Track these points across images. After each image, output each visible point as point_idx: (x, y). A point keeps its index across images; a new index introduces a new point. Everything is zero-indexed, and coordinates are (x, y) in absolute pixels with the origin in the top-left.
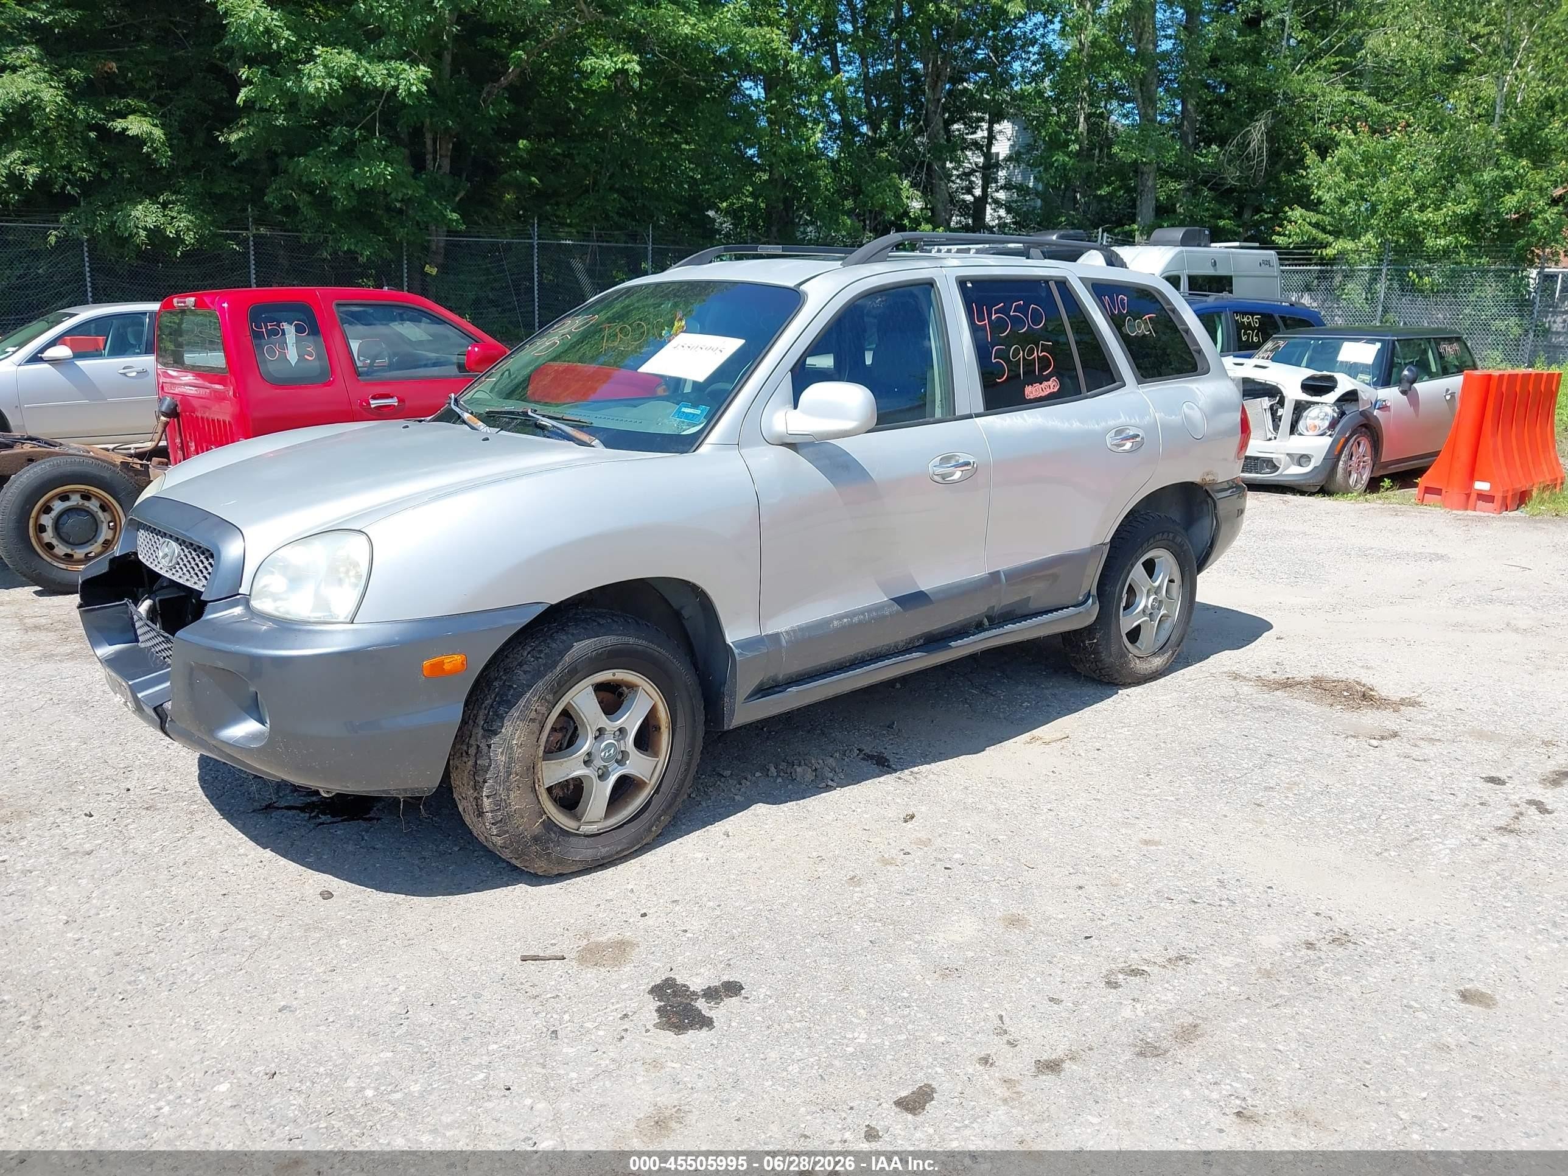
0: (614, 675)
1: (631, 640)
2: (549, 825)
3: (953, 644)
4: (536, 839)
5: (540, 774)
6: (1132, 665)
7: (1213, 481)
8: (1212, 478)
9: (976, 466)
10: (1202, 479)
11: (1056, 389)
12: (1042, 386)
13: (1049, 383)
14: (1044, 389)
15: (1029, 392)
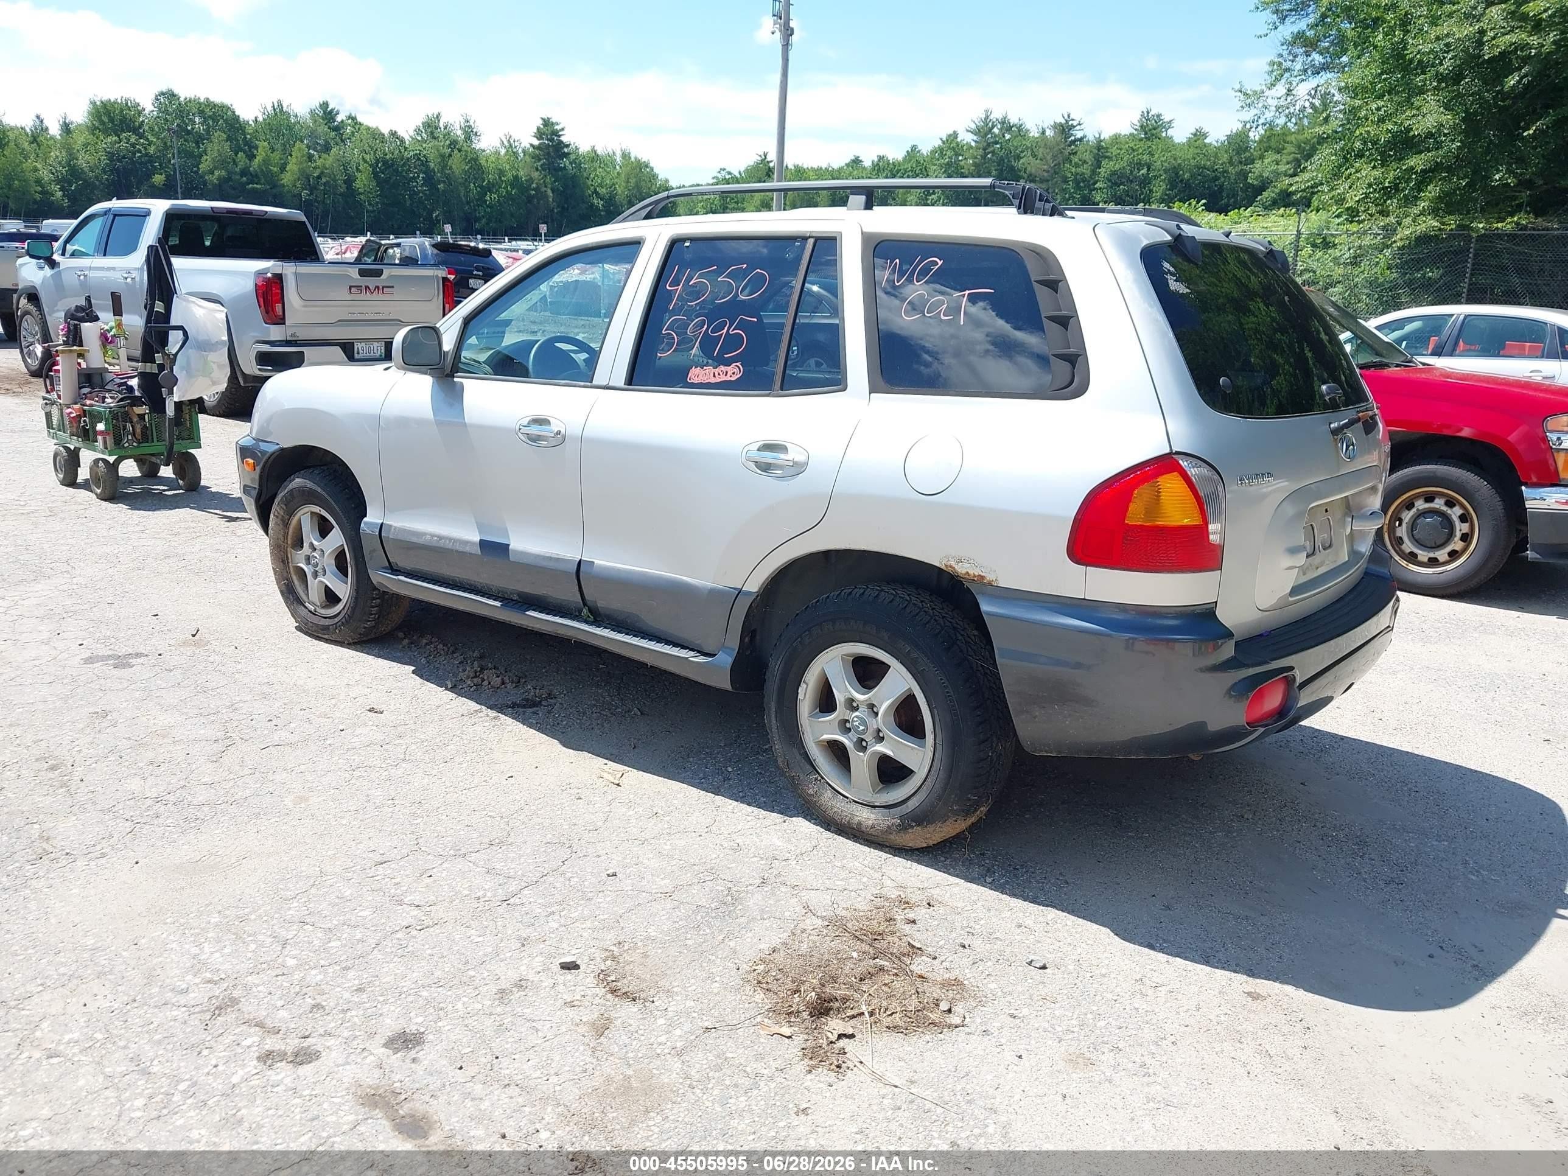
0: (321, 511)
3: (528, 612)
5: (289, 555)
6: (811, 792)
7: (983, 577)
8: (974, 571)
9: (564, 436)
10: (946, 566)
11: (734, 378)
12: (716, 371)
13: (728, 368)
14: (716, 374)
15: (697, 375)
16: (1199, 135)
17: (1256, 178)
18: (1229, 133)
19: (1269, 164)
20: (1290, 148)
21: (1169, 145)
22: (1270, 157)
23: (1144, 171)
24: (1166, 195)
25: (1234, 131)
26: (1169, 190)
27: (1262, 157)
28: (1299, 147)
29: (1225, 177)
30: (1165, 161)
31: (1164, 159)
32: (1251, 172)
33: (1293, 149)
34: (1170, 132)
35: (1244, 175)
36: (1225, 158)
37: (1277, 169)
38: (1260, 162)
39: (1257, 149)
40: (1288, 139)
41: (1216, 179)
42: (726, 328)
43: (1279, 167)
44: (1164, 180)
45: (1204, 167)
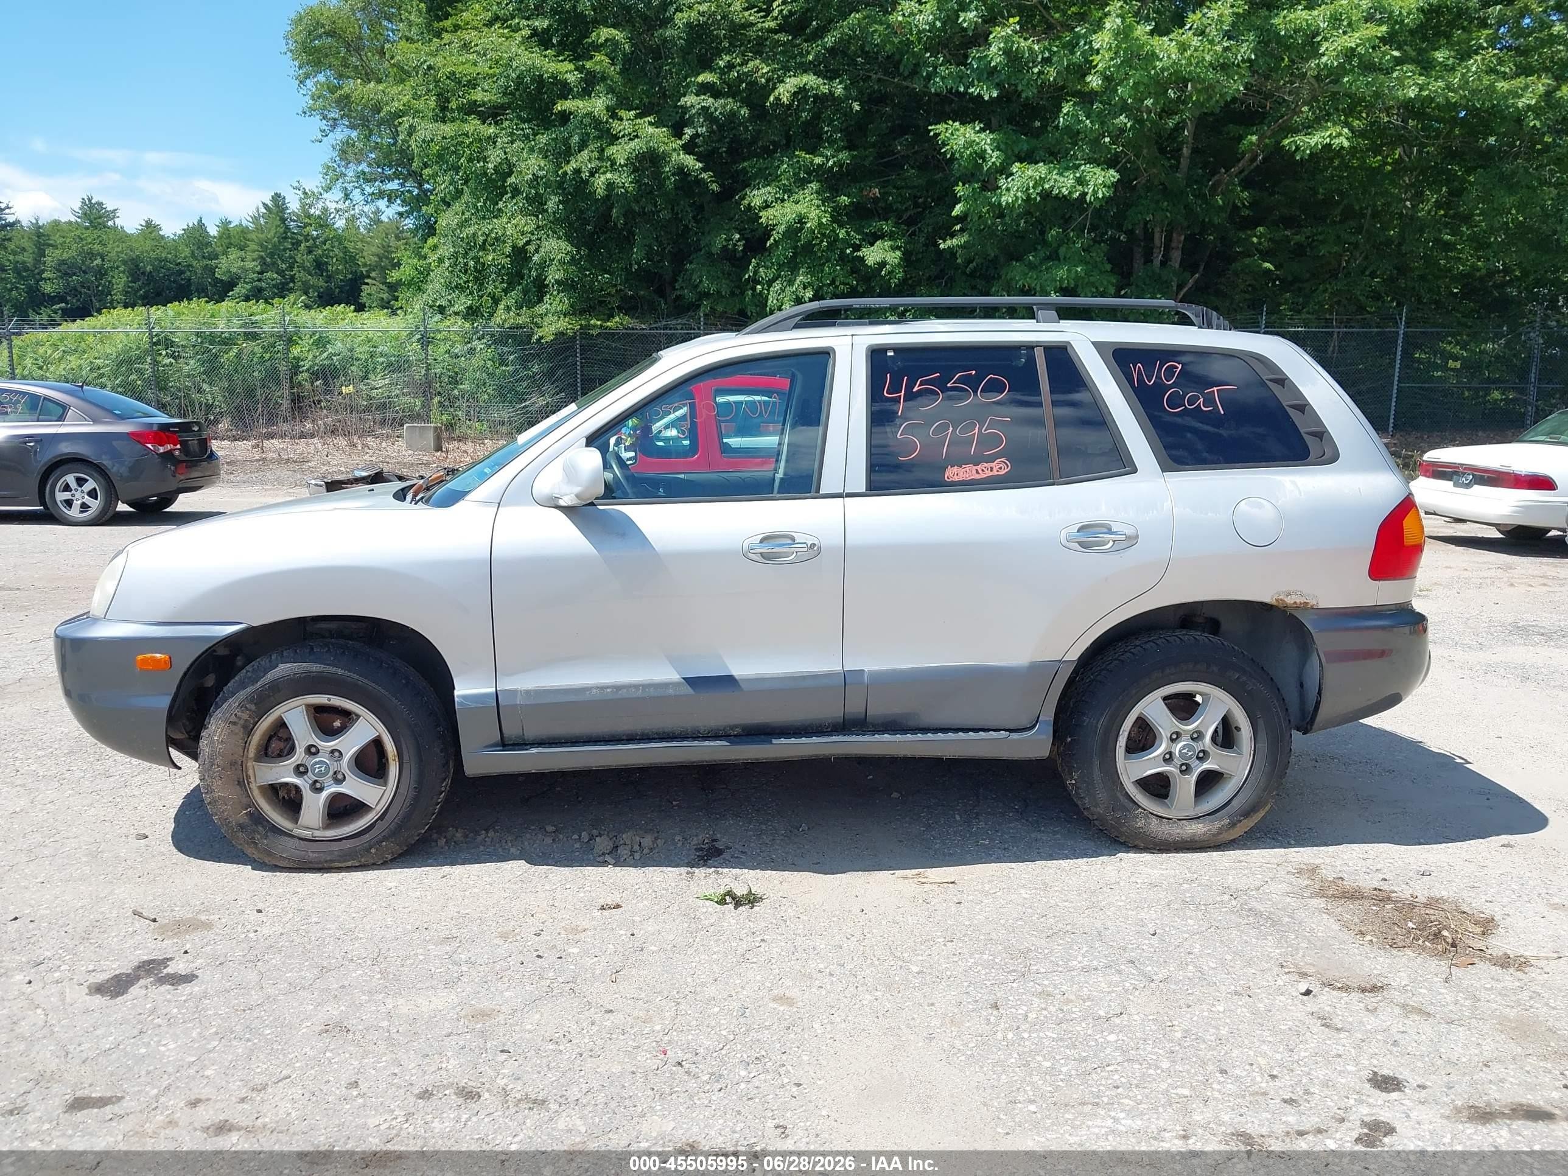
0: (329, 700)
1: (340, 671)
2: (257, 818)
3: (775, 741)
4: (242, 827)
5: (251, 772)
6: (1139, 824)
7: (1307, 603)
8: (1299, 600)
9: (820, 548)
10: (1277, 600)
11: (1002, 472)
12: (979, 468)
13: (992, 464)
14: (980, 471)
15: (953, 473)
16: (150, 227)
17: (224, 274)
18: (186, 227)
19: (234, 260)
20: (253, 246)
21: (122, 236)
22: (234, 254)
23: (98, 261)
24: (129, 287)
25: (191, 225)
26: (131, 282)
27: (225, 253)
28: (262, 245)
29: (190, 271)
30: (122, 252)
31: (119, 249)
32: (216, 267)
33: (256, 247)
34: (119, 222)
35: (212, 270)
36: (187, 252)
37: (244, 265)
38: (224, 257)
39: (219, 244)
40: (249, 236)
41: (181, 272)
42: (977, 429)
43: (246, 263)
44: (123, 272)
45: (166, 260)
